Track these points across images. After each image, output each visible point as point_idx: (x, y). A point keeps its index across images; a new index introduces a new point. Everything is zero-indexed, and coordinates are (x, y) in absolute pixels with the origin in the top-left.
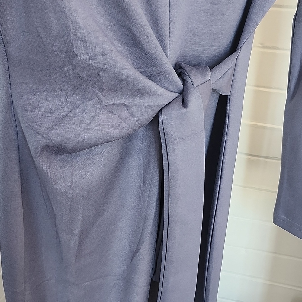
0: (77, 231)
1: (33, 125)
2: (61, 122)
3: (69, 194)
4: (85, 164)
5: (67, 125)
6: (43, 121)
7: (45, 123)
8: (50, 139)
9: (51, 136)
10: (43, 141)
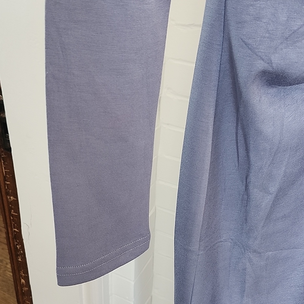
0: (273, 189)
1: (250, 41)
2: (288, 40)
3: (276, 140)
4: (301, 102)
5: (297, 44)
6: (264, 37)
7: (266, 39)
8: (270, 63)
9: (273, 58)
10: (261, 65)
